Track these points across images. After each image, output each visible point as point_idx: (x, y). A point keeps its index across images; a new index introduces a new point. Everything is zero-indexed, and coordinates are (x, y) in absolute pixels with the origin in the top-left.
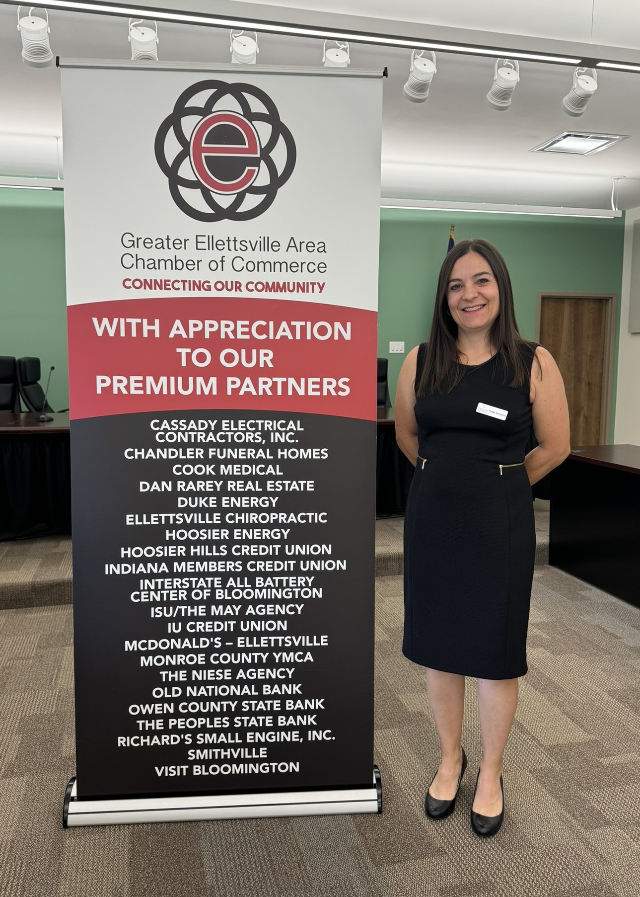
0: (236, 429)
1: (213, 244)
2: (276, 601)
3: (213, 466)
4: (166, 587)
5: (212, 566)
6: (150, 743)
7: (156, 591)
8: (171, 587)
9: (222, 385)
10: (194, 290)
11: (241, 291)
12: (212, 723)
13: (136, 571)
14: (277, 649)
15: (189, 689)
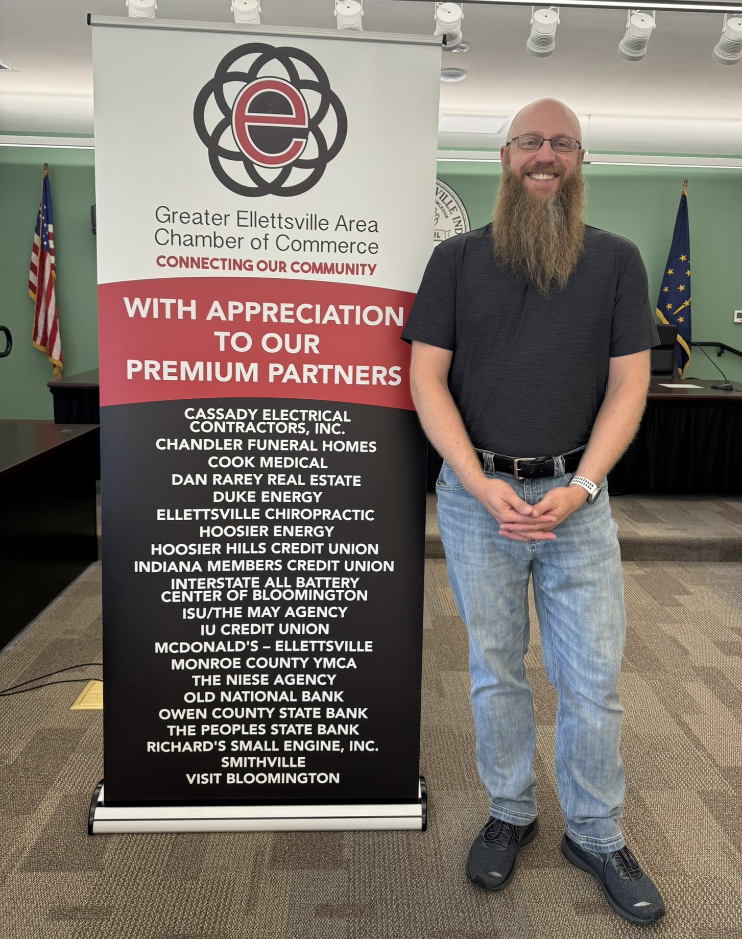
0: (278, 419)
1: (257, 221)
2: (317, 603)
3: (252, 458)
4: (199, 587)
5: (250, 565)
6: (182, 749)
7: (188, 591)
8: (204, 587)
9: (263, 372)
10: (234, 269)
11: (285, 271)
12: (247, 729)
13: (167, 569)
14: (318, 654)
15: (223, 694)
